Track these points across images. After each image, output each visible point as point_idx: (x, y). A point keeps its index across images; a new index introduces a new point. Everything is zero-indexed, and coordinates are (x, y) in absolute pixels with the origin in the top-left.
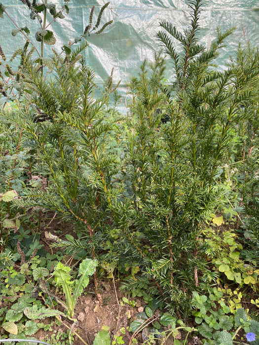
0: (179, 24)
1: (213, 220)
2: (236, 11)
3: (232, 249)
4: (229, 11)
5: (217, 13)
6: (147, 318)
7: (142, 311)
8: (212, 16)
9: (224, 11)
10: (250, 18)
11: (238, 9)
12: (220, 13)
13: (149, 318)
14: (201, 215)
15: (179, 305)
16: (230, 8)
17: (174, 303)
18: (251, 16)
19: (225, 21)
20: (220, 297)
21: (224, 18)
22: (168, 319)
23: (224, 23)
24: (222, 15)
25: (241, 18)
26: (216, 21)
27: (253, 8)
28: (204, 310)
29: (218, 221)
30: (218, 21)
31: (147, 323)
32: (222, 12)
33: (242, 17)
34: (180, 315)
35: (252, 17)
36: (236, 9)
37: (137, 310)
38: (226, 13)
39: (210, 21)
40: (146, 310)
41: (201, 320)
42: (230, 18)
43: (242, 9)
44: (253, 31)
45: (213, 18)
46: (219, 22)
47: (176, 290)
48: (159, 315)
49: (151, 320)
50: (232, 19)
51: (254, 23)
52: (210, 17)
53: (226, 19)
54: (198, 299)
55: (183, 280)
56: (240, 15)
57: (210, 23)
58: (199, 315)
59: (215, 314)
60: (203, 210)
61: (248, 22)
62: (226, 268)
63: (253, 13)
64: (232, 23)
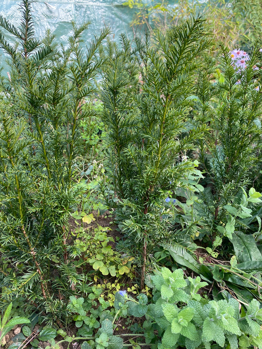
0: (43, 16)
1: (83, 219)
2: (99, 6)
3: (104, 244)
4: (92, 6)
5: (81, 7)
6: (24, 338)
7: (19, 332)
8: (76, 10)
9: (88, 6)
10: (112, 14)
11: (101, 4)
12: (83, 7)
13: (27, 337)
14: (61, 219)
15: (56, 315)
16: (92, 3)
17: (51, 314)
18: (113, 12)
19: (90, 16)
20: (99, 294)
21: (88, 12)
22: (48, 333)
23: (89, 17)
24: (86, 9)
25: (105, 14)
26: (81, 15)
27: (114, 4)
28: (83, 313)
29: (88, 219)
30: (82, 15)
31: (24, 344)
32: (85, 6)
33: (105, 12)
34: (61, 324)
35: (115, 13)
36: (98, 4)
37: (13, 333)
38: (89, 8)
39: (74, 15)
40: (23, 330)
41: (82, 323)
42: (94, 13)
43: (104, 4)
44: (118, 27)
45: (78, 12)
46: (84, 16)
47: (50, 301)
48: (38, 331)
49: (29, 339)
50: (96, 14)
51: (117, 19)
52: (74, 11)
53: (91, 14)
54: (76, 303)
55: (59, 287)
56: (103, 10)
57: (75, 17)
58: (79, 318)
59: (95, 312)
60: (63, 213)
61: (112, 18)
62: (100, 264)
63: (115, 9)
64: (97, 18)
